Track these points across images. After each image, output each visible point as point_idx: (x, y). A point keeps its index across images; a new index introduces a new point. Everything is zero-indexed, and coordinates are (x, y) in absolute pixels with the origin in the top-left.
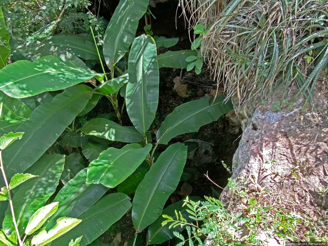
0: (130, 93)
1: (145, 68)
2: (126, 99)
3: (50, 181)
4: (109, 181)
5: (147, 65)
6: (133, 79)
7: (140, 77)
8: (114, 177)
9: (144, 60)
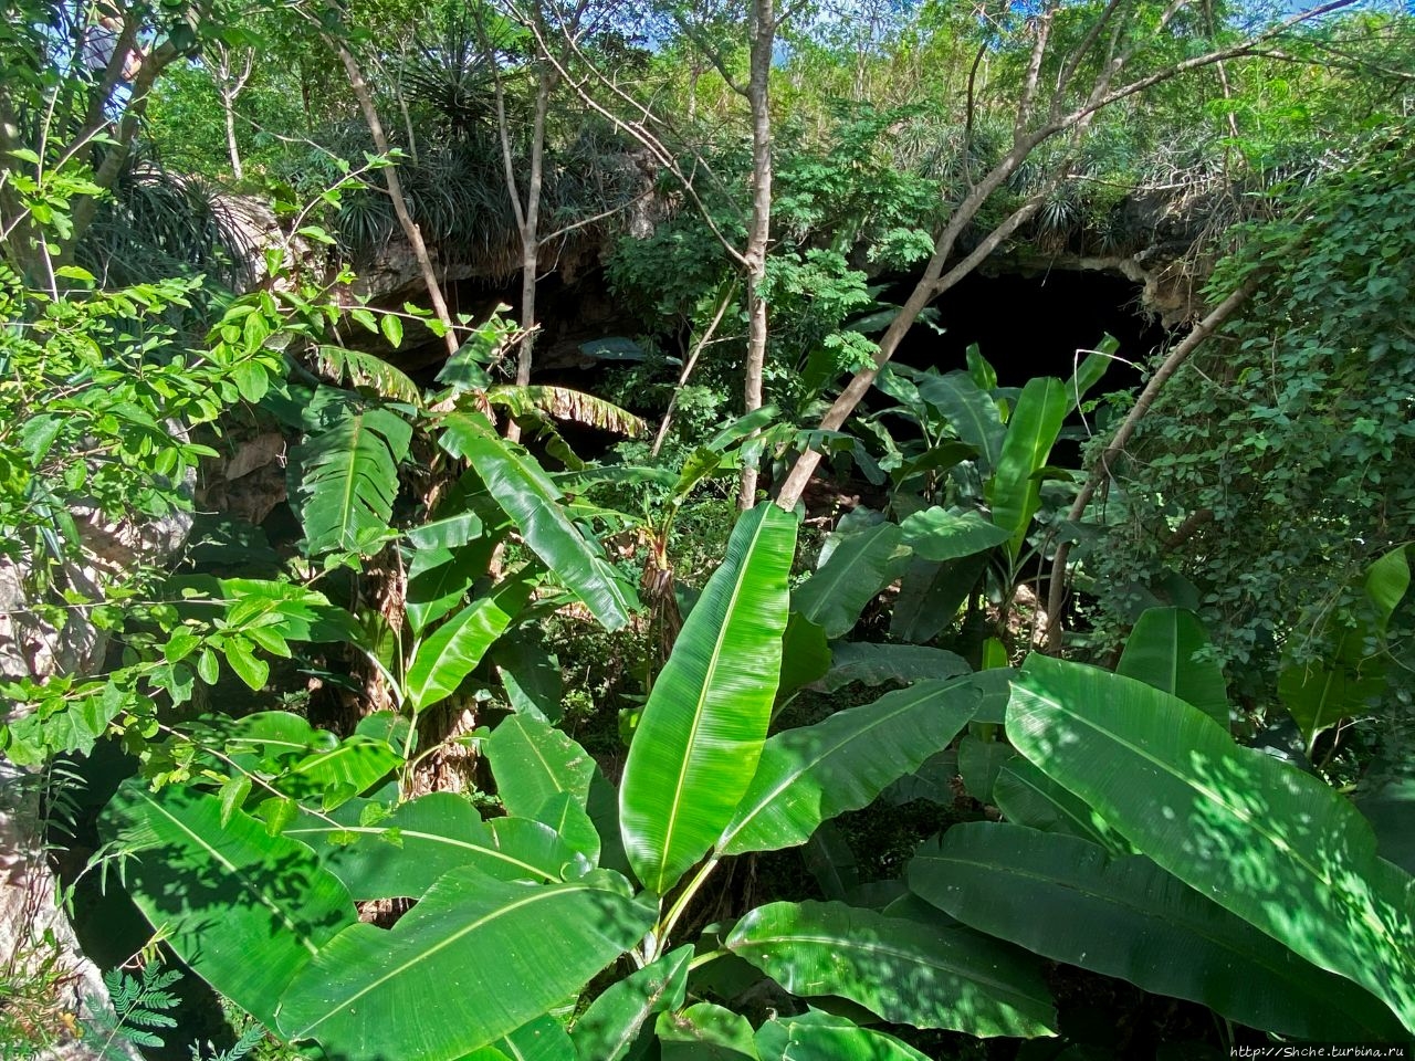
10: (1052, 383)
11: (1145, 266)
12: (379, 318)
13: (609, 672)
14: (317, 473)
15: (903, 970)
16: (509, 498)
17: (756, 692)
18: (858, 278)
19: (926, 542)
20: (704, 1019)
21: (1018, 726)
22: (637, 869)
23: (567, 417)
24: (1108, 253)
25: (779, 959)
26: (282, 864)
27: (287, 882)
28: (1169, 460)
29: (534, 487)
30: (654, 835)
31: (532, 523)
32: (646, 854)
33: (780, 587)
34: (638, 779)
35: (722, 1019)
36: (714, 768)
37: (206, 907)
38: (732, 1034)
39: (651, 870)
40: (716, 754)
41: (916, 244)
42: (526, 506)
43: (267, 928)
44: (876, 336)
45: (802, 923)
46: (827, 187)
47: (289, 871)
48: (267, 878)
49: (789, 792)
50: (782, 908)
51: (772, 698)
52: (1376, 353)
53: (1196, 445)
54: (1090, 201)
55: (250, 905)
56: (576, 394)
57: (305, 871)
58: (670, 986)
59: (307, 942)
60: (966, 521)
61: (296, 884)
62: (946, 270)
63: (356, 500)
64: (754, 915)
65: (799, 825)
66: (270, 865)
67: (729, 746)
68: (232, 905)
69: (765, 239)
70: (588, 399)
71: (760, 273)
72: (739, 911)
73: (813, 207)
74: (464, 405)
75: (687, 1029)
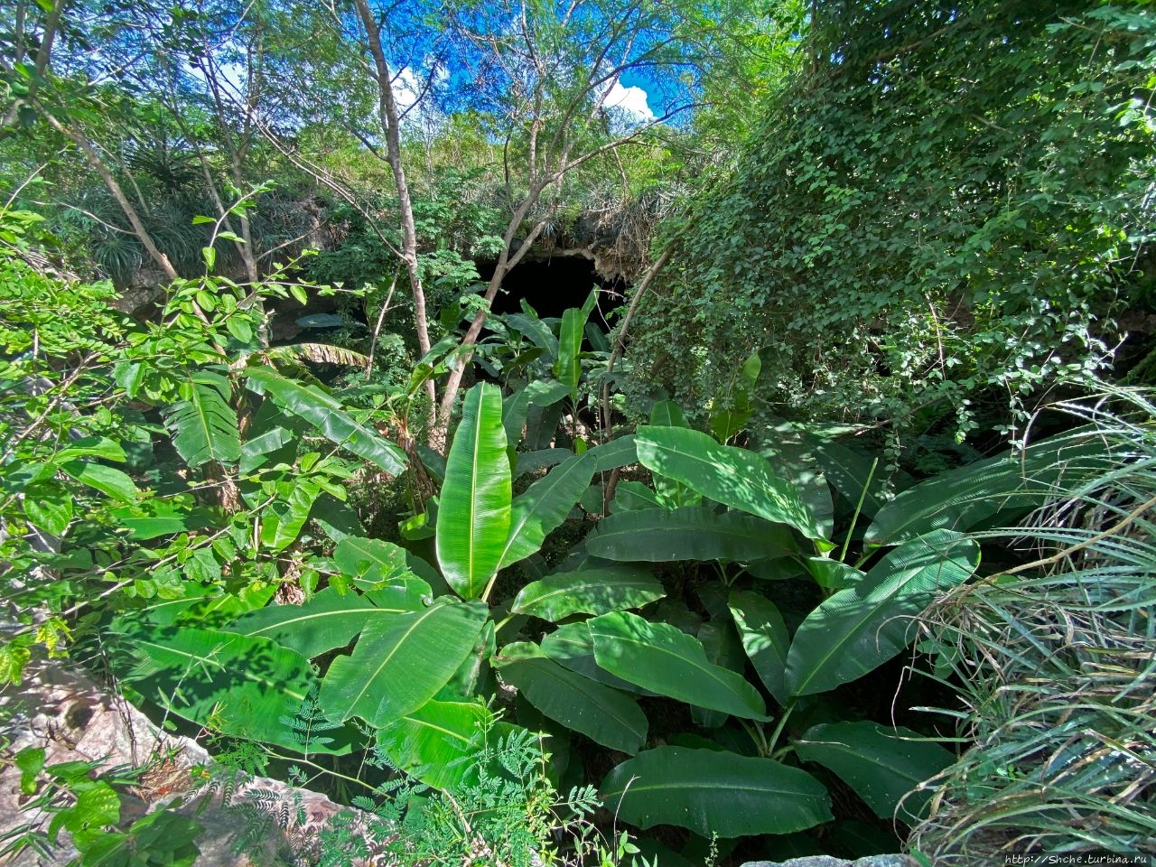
0: (834, 605)
1: (906, 591)
2: (818, 609)
3: (611, 600)
4: (606, 652)
5: (915, 591)
6: (864, 589)
7: (880, 596)
8: (618, 659)
9: (918, 577)
10: (575, 310)
11: (594, 251)
12: (288, 289)
13: (372, 510)
14: (175, 417)
15: (599, 591)
16: (307, 412)
17: (500, 482)
18: (471, 265)
19: (539, 397)
20: (513, 651)
21: (645, 458)
22: (458, 591)
23: (321, 361)
24: (576, 246)
25: (542, 608)
26: (249, 655)
27: (258, 663)
28: (649, 335)
29: (322, 404)
30: (463, 569)
31: (327, 424)
32: (461, 581)
33: (498, 426)
34: (445, 546)
35: (521, 648)
36: (489, 527)
37: (211, 695)
38: (530, 652)
39: (466, 589)
40: (487, 519)
41: (496, 243)
42: (322, 415)
43: (258, 693)
44: (483, 294)
45: (547, 587)
46: (442, 214)
47: (256, 657)
48: (244, 665)
49: (524, 528)
50: (533, 586)
51: (510, 483)
52: (738, 270)
53: (660, 327)
54: (563, 220)
55: (241, 684)
56: (323, 347)
57: (265, 652)
58: (487, 644)
59: (286, 690)
60: (552, 385)
61: (264, 662)
62: (509, 258)
63: (212, 428)
64: (522, 593)
65: (533, 542)
66: (242, 657)
67: (492, 513)
68: (228, 689)
69: (414, 244)
70: (332, 348)
71: (415, 264)
72: (514, 595)
73: (436, 225)
74: (252, 362)
75: (505, 659)
